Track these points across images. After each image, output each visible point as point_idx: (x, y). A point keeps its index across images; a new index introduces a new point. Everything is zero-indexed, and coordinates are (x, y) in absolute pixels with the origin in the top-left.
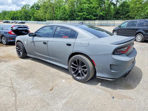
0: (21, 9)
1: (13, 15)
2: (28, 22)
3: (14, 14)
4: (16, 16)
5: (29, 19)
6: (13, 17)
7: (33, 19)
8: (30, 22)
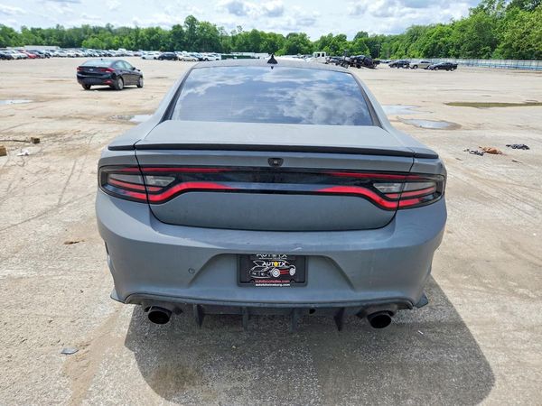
0: (472, 13)
1: (435, 38)
2: (477, 65)
3: (442, 34)
4: (444, 42)
5: (485, 51)
6: (434, 48)
7: (502, 53)
8: (485, 65)
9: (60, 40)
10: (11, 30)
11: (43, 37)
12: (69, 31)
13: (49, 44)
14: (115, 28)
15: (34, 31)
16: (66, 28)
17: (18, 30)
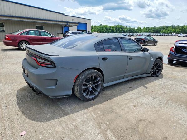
9: (154, 31)
10: (141, 28)
11: (149, 30)
12: (158, 28)
13: (150, 32)
14: (175, 26)
15: (147, 28)
16: (157, 27)
17: (142, 28)
